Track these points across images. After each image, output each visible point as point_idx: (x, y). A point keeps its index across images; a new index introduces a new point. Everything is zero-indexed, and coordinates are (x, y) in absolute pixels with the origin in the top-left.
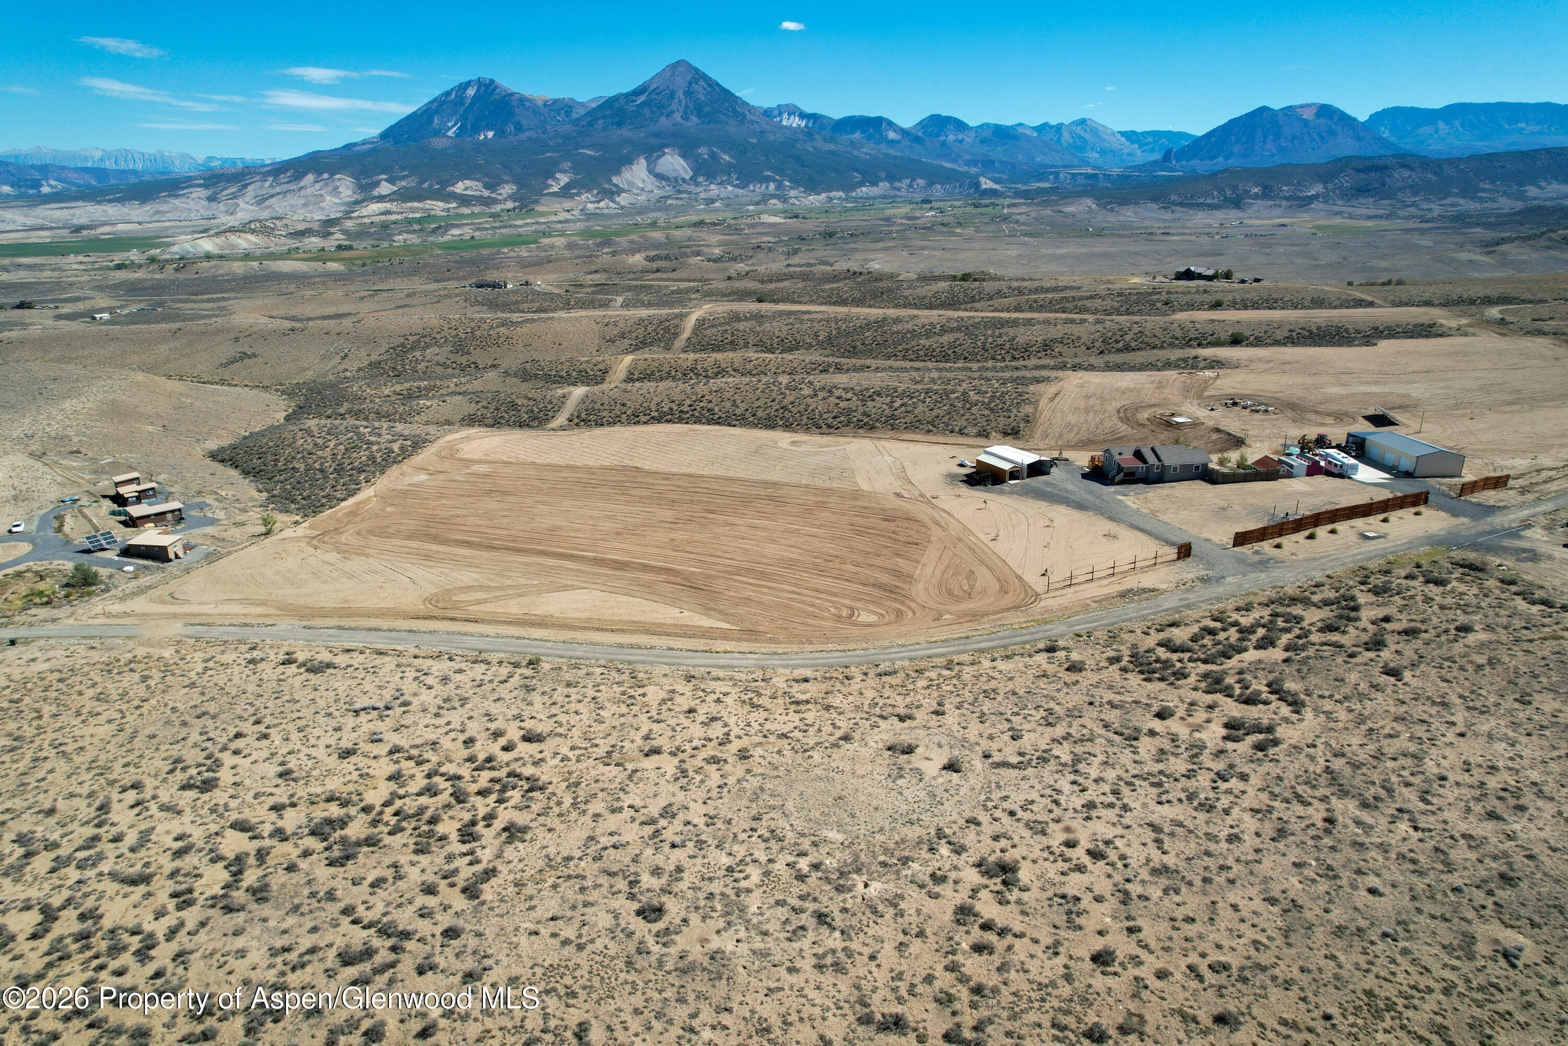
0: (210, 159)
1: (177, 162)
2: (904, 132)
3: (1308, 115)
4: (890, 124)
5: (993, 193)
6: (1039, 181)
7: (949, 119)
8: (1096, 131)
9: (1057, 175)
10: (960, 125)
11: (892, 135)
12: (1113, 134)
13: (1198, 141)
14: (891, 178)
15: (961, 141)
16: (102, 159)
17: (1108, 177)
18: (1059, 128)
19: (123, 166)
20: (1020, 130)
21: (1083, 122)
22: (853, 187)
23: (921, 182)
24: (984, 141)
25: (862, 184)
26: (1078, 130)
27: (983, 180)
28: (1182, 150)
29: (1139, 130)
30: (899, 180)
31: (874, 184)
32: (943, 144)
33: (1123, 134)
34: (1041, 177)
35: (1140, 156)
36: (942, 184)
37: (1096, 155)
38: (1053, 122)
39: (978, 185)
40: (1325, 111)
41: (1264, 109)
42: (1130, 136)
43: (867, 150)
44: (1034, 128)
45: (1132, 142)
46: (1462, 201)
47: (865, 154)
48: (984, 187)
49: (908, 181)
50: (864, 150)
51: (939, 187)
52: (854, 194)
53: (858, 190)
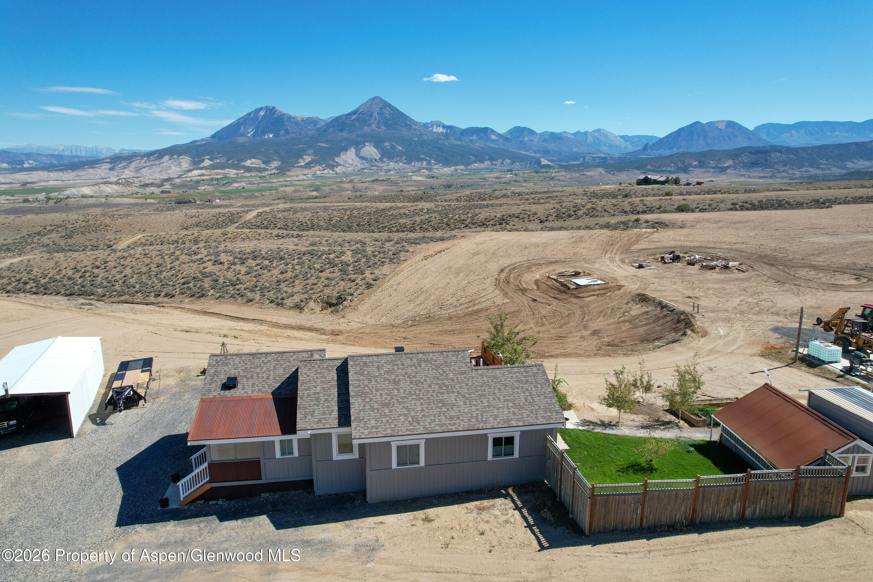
2: (500, 135)
3: (721, 126)
4: (492, 131)
5: (548, 166)
6: (575, 161)
7: (525, 128)
8: (606, 135)
9: (584, 158)
10: (531, 132)
11: (493, 137)
12: (616, 137)
13: (662, 139)
14: (492, 159)
15: (532, 141)
17: (612, 158)
18: (586, 133)
20: (565, 135)
21: (599, 131)
22: (469, 164)
23: (508, 161)
24: (544, 140)
25: (475, 162)
26: (596, 135)
27: (542, 160)
28: (654, 145)
29: (630, 135)
30: (496, 160)
31: (482, 162)
32: (522, 142)
33: (621, 137)
34: (575, 159)
35: (631, 149)
36: (519, 162)
37: (606, 148)
38: (583, 131)
39: (539, 162)
40: (731, 124)
41: (697, 123)
42: (625, 138)
43: (478, 144)
44: (572, 134)
45: (626, 141)
46: (811, 170)
47: (478, 146)
48: (543, 163)
49: (501, 161)
50: (477, 144)
51: (518, 163)
52: (470, 167)
53: (472, 165)
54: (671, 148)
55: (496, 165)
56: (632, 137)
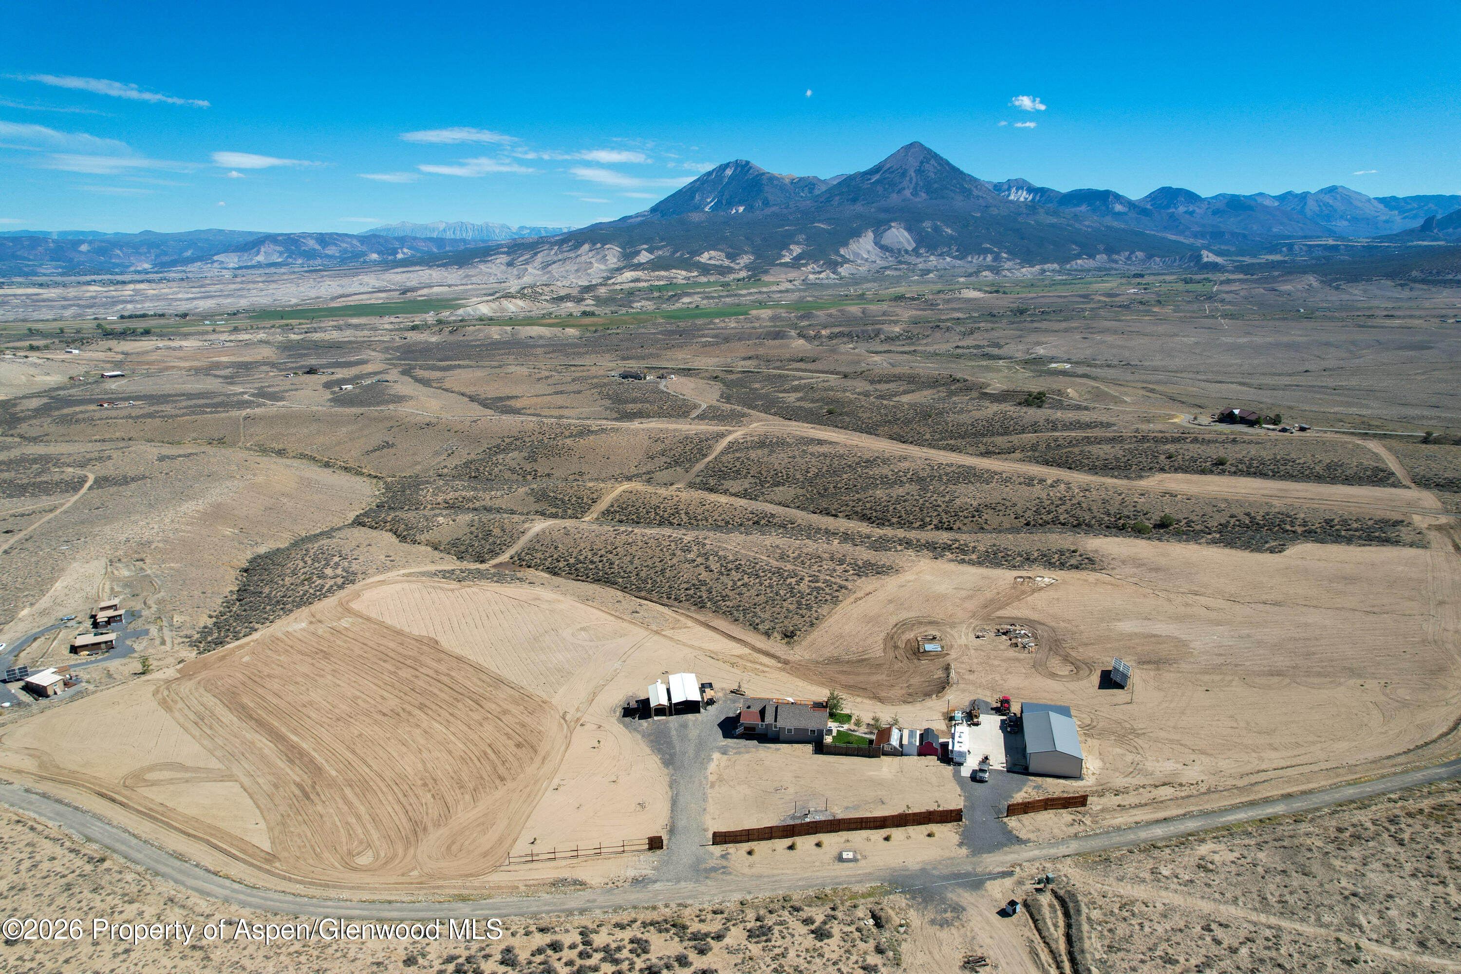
0: (522, 228)
1: (497, 231)
2: (1131, 205)
4: (1118, 197)
5: (1214, 267)
6: (1270, 253)
7: (1179, 191)
8: (1348, 197)
9: (1290, 247)
10: (1191, 197)
11: (1118, 208)
12: (1369, 200)
14: (1110, 250)
15: (1191, 213)
16: (444, 230)
17: (1351, 248)
18: (1304, 196)
19: (458, 236)
20: (1260, 200)
21: (1332, 190)
22: (1068, 260)
23: (1140, 254)
24: (1215, 213)
25: (1078, 256)
26: (1327, 198)
27: (1205, 253)
30: (1118, 253)
31: (1092, 256)
32: (1171, 216)
33: (1380, 200)
34: (1272, 250)
35: (1399, 224)
36: (1161, 257)
37: (1346, 223)
38: (1298, 191)
39: (1199, 257)
42: (1389, 202)
43: (1090, 223)
44: (1275, 198)
45: (1391, 209)
47: (1088, 227)
48: (1205, 260)
49: (1127, 253)
50: (1087, 223)
51: (1158, 259)
52: (1068, 266)
53: (1073, 263)
55: (1116, 262)
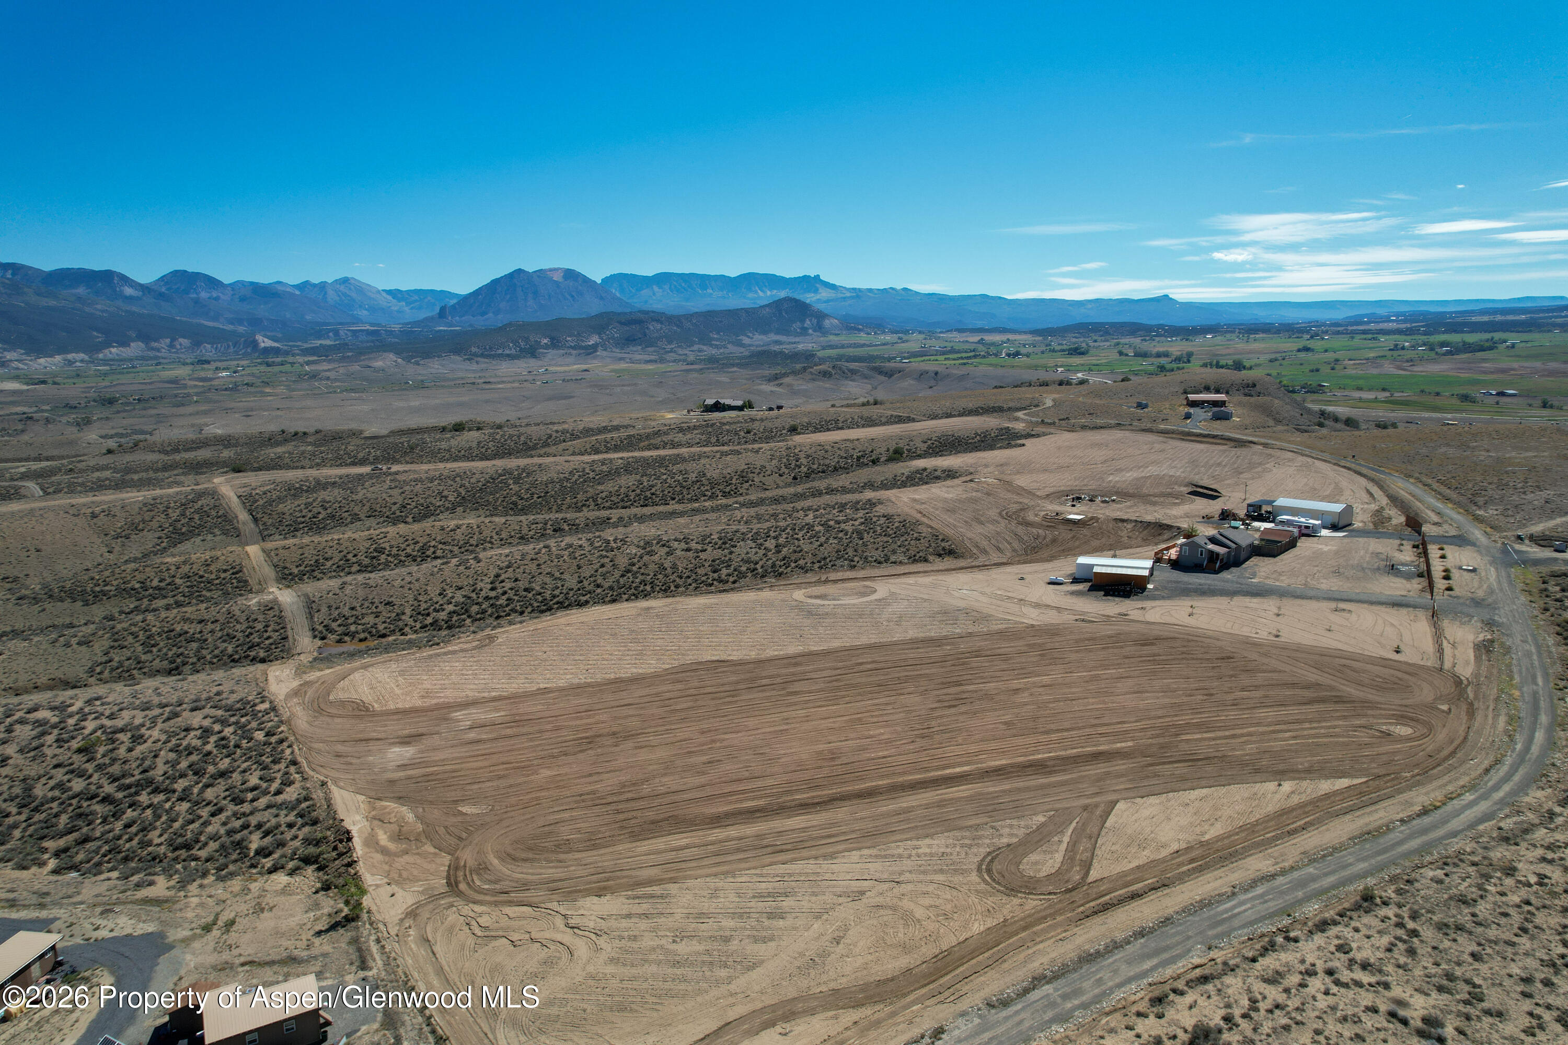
2: (145, 289)
3: (557, 277)
4: (125, 279)
5: (276, 351)
6: (319, 338)
7: (197, 276)
8: (361, 289)
9: (336, 333)
10: (212, 283)
11: (128, 291)
12: (378, 292)
13: (466, 298)
14: (145, 337)
15: (217, 299)
17: (390, 333)
18: (323, 286)
20: (280, 288)
21: (345, 281)
22: (99, 348)
23: (185, 342)
24: (243, 299)
25: (107, 345)
26: (342, 288)
27: (259, 338)
28: (453, 306)
29: (404, 289)
30: (156, 340)
31: (124, 344)
32: (197, 301)
33: (389, 292)
34: (319, 335)
35: (411, 314)
36: (213, 344)
37: (365, 312)
38: (316, 280)
39: (255, 344)
40: (570, 274)
41: (520, 271)
42: (395, 293)
43: (101, 307)
44: (293, 286)
45: (399, 300)
46: (705, 348)
47: (103, 311)
48: (263, 345)
49: (168, 341)
50: (99, 307)
51: (209, 346)
52: (101, 356)
53: (106, 351)
54: (483, 314)
55: (158, 350)
56: (408, 292)
